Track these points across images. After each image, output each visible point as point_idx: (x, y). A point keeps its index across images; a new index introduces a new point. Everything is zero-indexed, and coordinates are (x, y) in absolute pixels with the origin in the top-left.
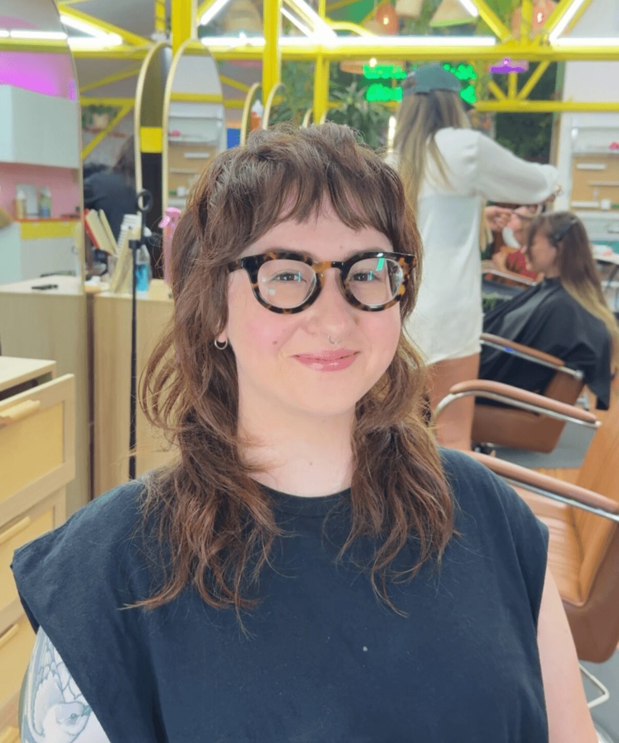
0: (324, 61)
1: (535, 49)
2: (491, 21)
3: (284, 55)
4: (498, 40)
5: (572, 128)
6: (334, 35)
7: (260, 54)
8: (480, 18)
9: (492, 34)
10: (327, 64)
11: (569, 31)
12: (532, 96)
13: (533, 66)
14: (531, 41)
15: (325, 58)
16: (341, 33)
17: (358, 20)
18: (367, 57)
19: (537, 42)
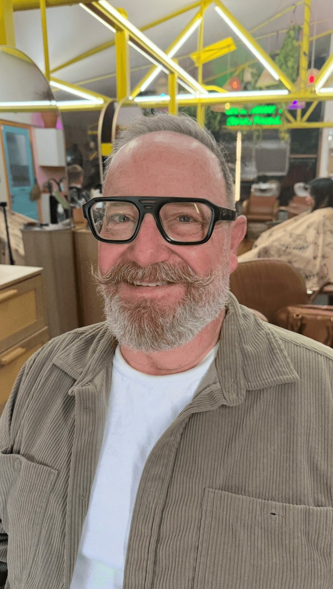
0: (202, 106)
1: (308, 96)
2: (286, 83)
3: (179, 104)
4: (290, 92)
5: (328, 136)
6: (207, 92)
7: (167, 104)
8: (280, 81)
9: (287, 89)
10: (203, 108)
11: (326, 85)
12: (309, 120)
13: (309, 104)
14: (306, 90)
15: (203, 105)
16: (210, 91)
17: (221, 86)
18: (224, 103)
19: (309, 91)
